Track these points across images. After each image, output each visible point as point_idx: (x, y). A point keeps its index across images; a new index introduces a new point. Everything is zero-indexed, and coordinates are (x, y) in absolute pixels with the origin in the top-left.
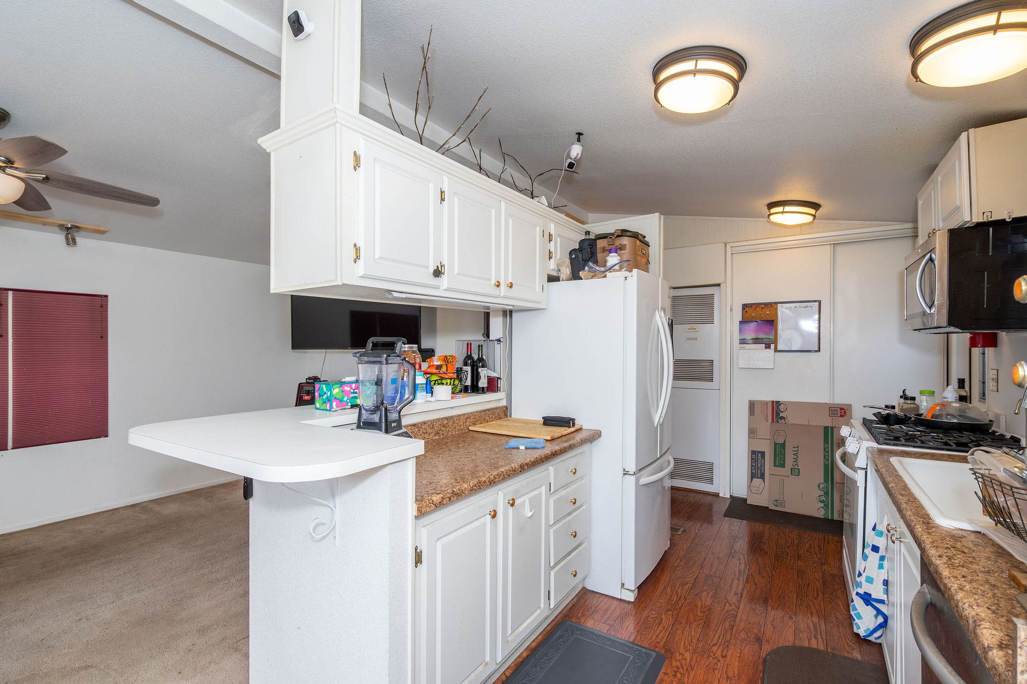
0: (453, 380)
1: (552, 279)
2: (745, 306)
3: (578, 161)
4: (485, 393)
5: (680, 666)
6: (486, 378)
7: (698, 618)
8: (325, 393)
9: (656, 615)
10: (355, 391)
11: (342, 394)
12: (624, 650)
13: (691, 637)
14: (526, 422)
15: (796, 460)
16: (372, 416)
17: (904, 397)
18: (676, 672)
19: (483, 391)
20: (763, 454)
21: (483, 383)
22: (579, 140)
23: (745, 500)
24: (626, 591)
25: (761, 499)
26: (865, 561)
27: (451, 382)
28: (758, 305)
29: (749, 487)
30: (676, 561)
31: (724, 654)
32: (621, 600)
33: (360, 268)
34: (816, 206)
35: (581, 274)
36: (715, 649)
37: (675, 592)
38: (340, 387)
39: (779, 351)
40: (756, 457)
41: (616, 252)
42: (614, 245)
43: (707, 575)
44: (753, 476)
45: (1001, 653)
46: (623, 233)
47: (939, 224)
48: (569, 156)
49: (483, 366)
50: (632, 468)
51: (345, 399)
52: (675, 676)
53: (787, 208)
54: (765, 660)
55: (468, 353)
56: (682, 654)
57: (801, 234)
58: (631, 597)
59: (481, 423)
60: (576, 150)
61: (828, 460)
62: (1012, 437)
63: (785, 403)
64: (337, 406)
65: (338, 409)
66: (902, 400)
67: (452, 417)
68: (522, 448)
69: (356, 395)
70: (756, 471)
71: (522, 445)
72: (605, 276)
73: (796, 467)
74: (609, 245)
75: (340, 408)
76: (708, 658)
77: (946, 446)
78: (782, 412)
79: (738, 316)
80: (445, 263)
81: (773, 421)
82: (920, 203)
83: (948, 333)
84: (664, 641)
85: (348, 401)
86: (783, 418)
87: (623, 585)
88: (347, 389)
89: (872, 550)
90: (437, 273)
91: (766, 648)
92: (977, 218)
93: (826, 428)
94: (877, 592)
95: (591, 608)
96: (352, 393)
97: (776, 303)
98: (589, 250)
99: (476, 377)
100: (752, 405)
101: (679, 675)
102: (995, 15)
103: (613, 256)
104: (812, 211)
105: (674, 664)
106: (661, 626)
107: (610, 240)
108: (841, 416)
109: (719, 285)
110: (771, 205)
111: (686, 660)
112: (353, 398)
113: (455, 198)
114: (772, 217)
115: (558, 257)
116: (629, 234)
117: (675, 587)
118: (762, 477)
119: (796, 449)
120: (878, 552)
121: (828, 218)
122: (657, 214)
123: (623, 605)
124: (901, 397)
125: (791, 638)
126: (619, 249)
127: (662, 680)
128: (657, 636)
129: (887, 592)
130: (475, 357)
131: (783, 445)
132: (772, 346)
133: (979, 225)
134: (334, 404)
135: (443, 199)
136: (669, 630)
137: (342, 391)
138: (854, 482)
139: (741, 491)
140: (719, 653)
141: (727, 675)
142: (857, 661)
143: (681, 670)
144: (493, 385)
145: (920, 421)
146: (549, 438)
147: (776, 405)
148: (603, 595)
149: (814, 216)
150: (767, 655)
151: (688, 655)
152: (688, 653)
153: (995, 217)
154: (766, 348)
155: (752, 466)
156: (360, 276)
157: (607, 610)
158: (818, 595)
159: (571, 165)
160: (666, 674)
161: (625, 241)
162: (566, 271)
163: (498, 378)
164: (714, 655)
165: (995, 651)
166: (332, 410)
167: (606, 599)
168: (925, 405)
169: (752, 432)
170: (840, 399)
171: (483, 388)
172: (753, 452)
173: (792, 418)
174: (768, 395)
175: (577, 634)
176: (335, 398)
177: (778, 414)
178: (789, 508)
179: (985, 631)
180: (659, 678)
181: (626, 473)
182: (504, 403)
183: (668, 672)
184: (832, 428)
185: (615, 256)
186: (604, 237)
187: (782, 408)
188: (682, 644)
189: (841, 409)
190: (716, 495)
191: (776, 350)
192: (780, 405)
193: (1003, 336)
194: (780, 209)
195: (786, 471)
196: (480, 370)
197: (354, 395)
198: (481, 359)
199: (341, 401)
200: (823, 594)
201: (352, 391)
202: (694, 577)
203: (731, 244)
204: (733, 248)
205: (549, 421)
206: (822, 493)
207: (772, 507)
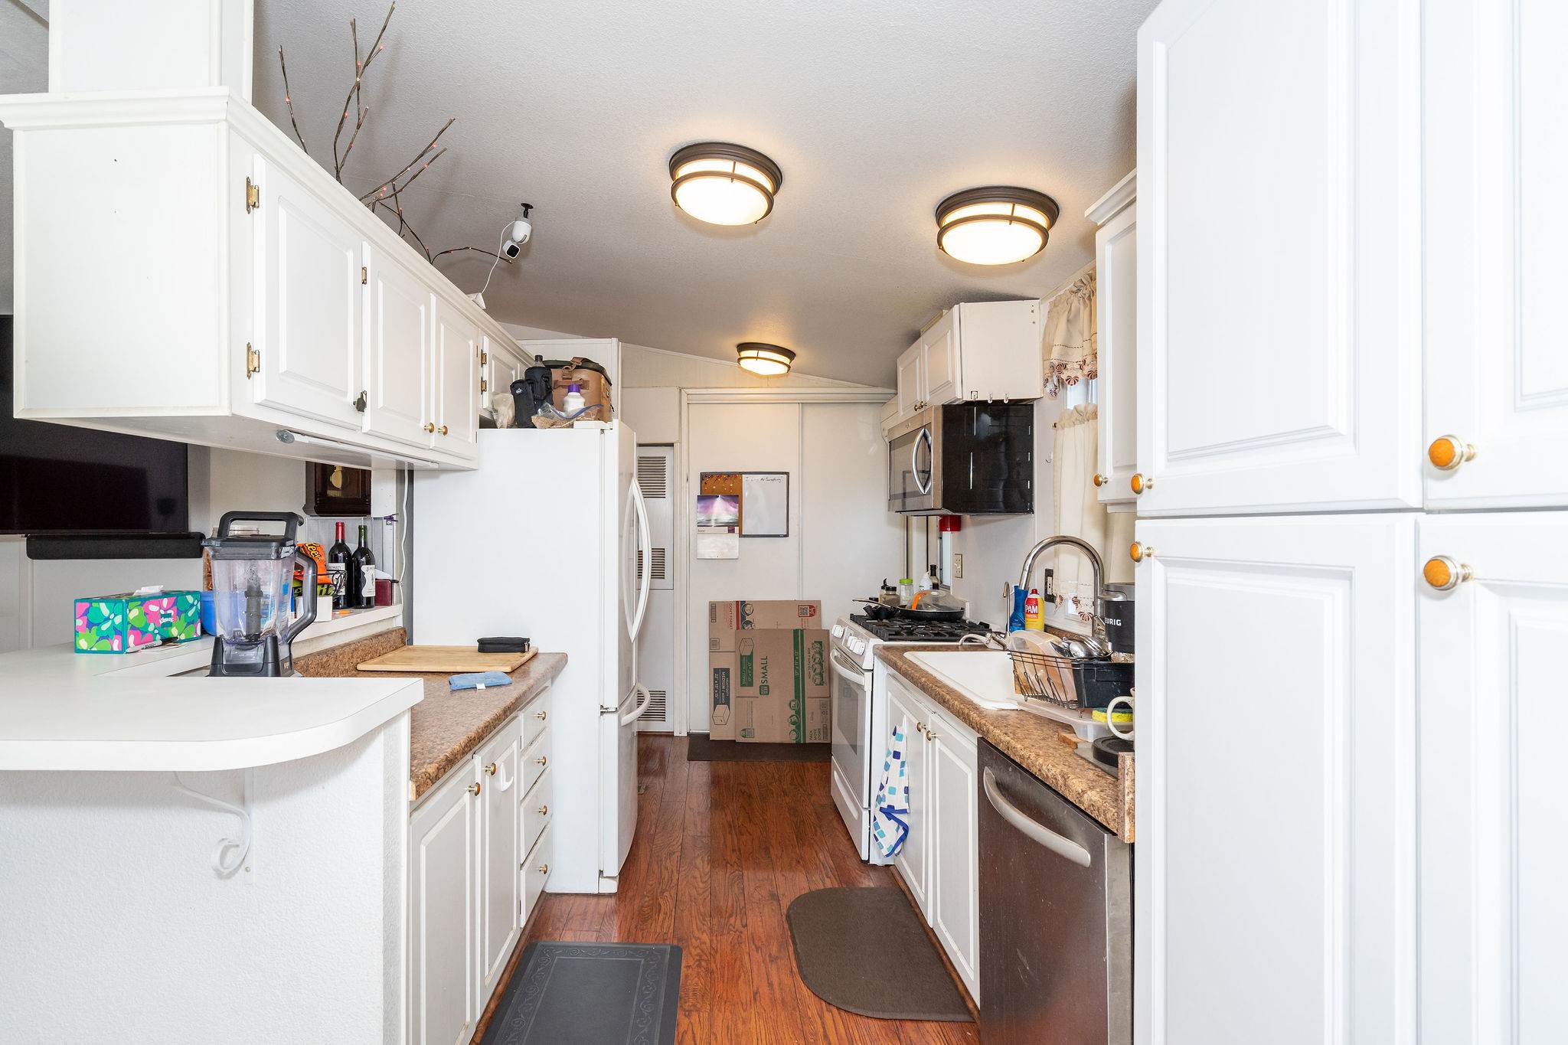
0: (326, 587)
1: (486, 423)
2: (704, 477)
3: (527, 245)
4: (372, 607)
5: (702, 953)
6: (374, 583)
7: (701, 891)
8: (107, 619)
9: (651, 902)
10: (169, 612)
11: (144, 619)
12: (629, 956)
13: (702, 915)
14: (450, 652)
15: (765, 675)
16: (243, 654)
17: (885, 587)
18: (699, 960)
19: (369, 604)
20: (727, 671)
21: (368, 591)
22: (526, 215)
23: (708, 735)
24: (607, 879)
25: (724, 733)
26: (886, 771)
27: (322, 591)
28: (720, 475)
29: (712, 717)
30: (650, 829)
31: (744, 924)
32: (599, 895)
33: (259, 388)
34: (790, 354)
35: (534, 419)
36: (732, 920)
37: (662, 867)
38: (141, 605)
39: (745, 536)
40: (719, 676)
41: (579, 392)
42: (571, 379)
43: (693, 837)
44: (716, 702)
45: (1094, 792)
46: (585, 363)
47: (925, 396)
48: (509, 235)
49: (368, 562)
50: (612, 703)
51: (151, 628)
52: (699, 966)
53: (763, 354)
54: (788, 917)
55: (337, 540)
56: (699, 938)
57: (768, 387)
58: (611, 887)
59: (372, 658)
60: (522, 230)
61: (798, 671)
62: (981, 623)
63: (751, 603)
64: (136, 643)
65: (140, 647)
66: (885, 592)
67: (333, 650)
68: (481, 686)
69: (170, 620)
70: (720, 696)
71: (480, 682)
72: (572, 426)
73: (765, 684)
74: (563, 379)
75: (143, 646)
76: (728, 933)
77: (938, 637)
78: (748, 615)
79: (696, 490)
80: (367, 388)
81: (738, 628)
82: (900, 369)
83: (927, 516)
84: (671, 931)
85: (156, 631)
86: (749, 622)
87: (601, 872)
88: (153, 608)
89: (894, 757)
90: (360, 405)
91: (785, 903)
92: (968, 398)
93: (796, 631)
94: (899, 802)
95: (562, 917)
96: (162, 616)
97: (741, 473)
98: (544, 384)
99: (354, 580)
100: (713, 607)
101: (703, 964)
102: (1010, 206)
103: (573, 397)
104: (786, 360)
105: (694, 952)
106: (662, 913)
107: (566, 371)
108: (811, 615)
109: (672, 445)
110: (742, 347)
111: (705, 943)
112: (164, 625)
113: (380, 281)
114: (742, 362)
115: (493, 390)
116: (591, 366)
117: (661, 860)
118: (727, 702)
119: (765, 661)
120: (899, 758)
121: (802, 371)
122: (615, 340)
123: (603, 902)
124: (883, 588)
125: (805, 885)
126: (580, 387)
127: (687, 976)
128: (662, 927)
129: (908, 800)
130: (353, 547)
131: (750, 658)
132: (737, 529)
133: (968, 403)
134: (131, 639)
135: (364, 282)
136: (673, 914)
137: (146, 614)
138: (860, 687)
139: (701, 726)
140: (738, 923)
141: (756, 946)
142: (872, 889)
143: (704, 957)
144: (383, 594)
145: (907, 615)
146: (508, 669)
147: (741, 605)
148: (572, 894)
149: (789, 367)
150: (789, 908)
151: (705, 937)
152: (705, 934)
153: (980, 398)
154: (729, 531)
155: (715, 689)
156: (259, 402)
157: (585, 913)
158: (816, 831)
159: (513, 251)
160: (688, 967)
161: (584, 375)
162: (507, 412)
163: (393, 581)
164: (734, 928)
165: (1089, 792)
166: (128, 650)
167: (578, 899)
168: (906, 597)
169: (714, 644)
170: (808, 596)
171: (369, 599)
172: (716, 671)
173: (759, 621)
174: (731, 594)
175: (560, 954)
176: (133, 628)
177: (743, 618)
178: (758, 738)
179: (1074, 781)
180: (682, 974)
181: (604, 711)
182: (399, 623)
183: (691, 964)
184: (802, 631)
185: (577, 397)
186: (558, 365)
187: (748, 609)
188: (695, 927)
189: (811, 607)
190: (670, 735)
191: (741, 535)
192: (745, 605)
193: (967, 518)
194: (753, 353)
195: (754, 690)
196: (364, 568)
197: (167, 620)
198: (363, 551)
199: (143, 633)
200: (820, 827)
201: (162, 612)
202: (679, 844)
203: (687, 390)
204: (690, 396)
205: (488, 646)
206: (793, 712)
207: (740, 739)
